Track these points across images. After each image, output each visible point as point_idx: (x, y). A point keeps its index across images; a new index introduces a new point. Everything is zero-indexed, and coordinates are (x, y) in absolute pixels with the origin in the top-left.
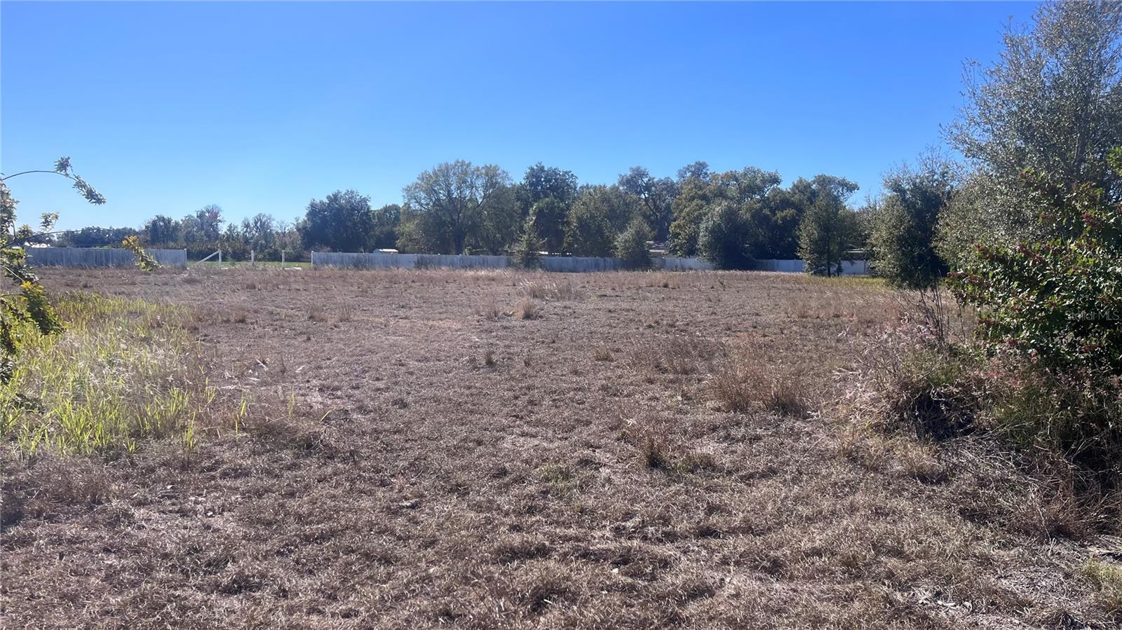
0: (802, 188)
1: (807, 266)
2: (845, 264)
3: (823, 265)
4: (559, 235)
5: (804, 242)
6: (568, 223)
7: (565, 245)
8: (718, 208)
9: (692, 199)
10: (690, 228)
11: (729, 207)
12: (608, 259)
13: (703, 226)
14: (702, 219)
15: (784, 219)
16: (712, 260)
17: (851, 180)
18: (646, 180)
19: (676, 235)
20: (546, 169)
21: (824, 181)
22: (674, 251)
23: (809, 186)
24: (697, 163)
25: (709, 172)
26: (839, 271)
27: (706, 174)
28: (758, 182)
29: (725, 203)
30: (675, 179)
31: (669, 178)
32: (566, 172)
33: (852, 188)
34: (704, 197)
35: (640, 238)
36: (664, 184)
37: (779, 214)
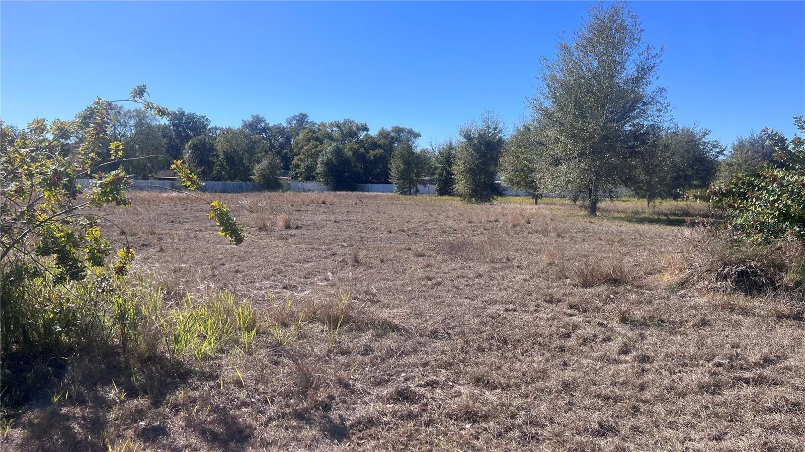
0: (383, 134)
1: (396, 188)
2: (420, 187)
3: (406, 188)
4: (210, 165)
5: (394, 172)
6: (218, 156)
7: (215, 172)
8: (329, 148)
9: (309, 140)
10: (307, 160)
11: (338, 147)
12: (249, 183)
13: (320, 159)
14: (319, 155)
15: (375, 156)
16: (327, 184)
17: (416, 130)
18: (263, 124)
19: (297, 166)
20: (186, 114)
21: (399, 130)
22: (295, 177)
23: (388, 134)
24: (300, 114)
25: (309, 121)
26: (417, 191)
27: (307, 122)
28: (355, 129)
29: (334, 144)
30: (285, 125)
31: (281, 124)
32: (202, 117)
33: (417, 135)
34: (317, 139)
35: (272, 168)
36: (277, 128)
37: (372, 153)
